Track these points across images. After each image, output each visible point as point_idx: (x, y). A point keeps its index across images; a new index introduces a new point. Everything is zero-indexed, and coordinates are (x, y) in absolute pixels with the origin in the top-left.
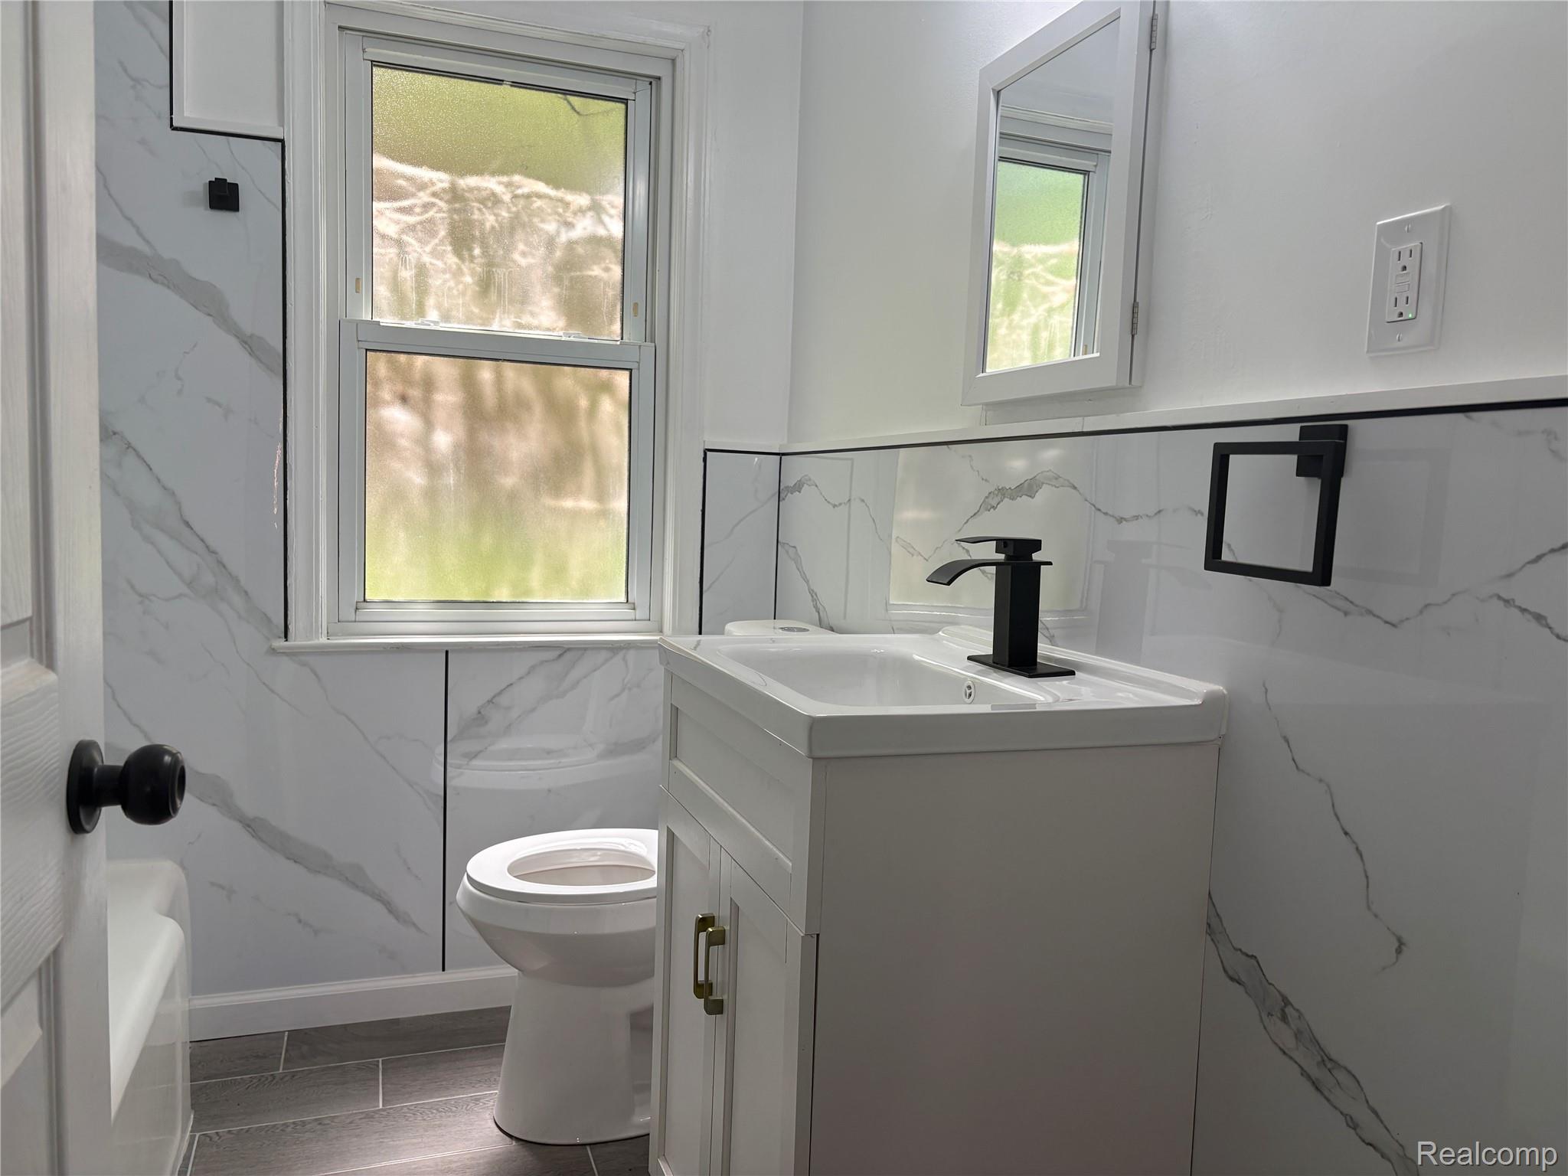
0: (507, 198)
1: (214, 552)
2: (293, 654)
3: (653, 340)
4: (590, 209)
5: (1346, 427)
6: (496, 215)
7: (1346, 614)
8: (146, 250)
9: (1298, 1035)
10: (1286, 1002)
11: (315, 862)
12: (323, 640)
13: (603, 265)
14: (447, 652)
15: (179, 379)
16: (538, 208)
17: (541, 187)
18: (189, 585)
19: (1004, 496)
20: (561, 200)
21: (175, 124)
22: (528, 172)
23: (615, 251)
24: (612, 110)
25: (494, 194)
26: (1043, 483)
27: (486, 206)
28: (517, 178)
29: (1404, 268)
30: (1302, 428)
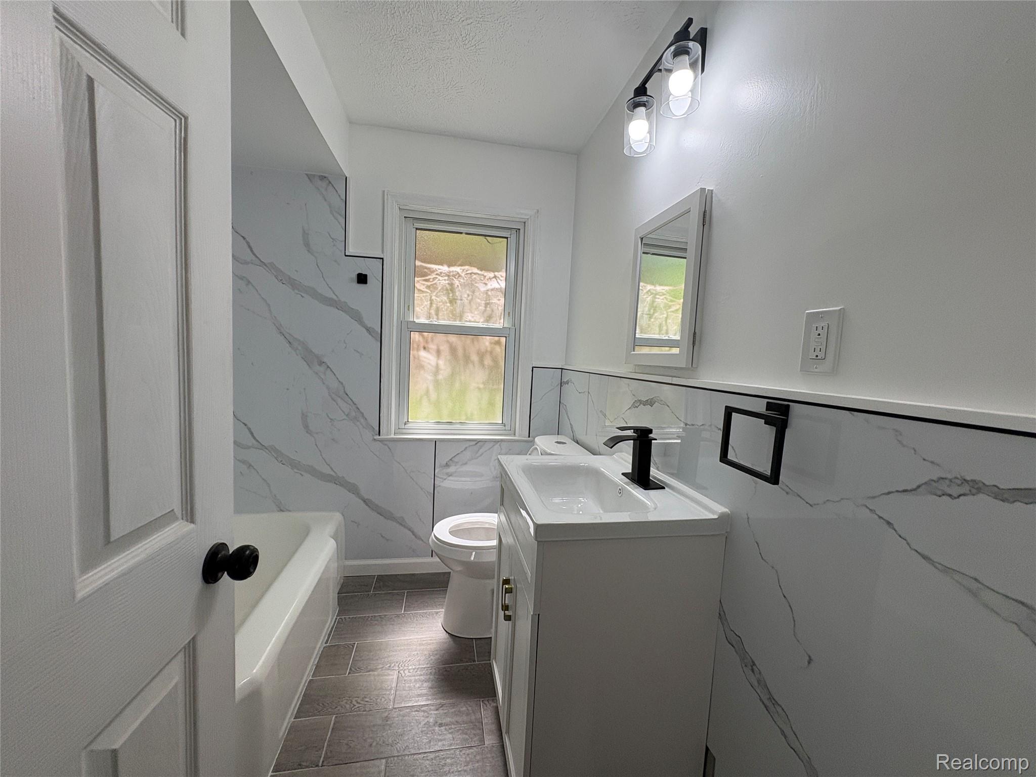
0: (463, 275)
1: (355, 404)
2: (381, 441)
3: (515, 326)
4: (494, 277)
5: (788, 406)
6: (459, 281)
7: (787, 493)
8: (335, 297)
9: (759, 681)
10: (754, 664)
11: (388, 516)
12: (392, 436)
13: (498, 298)
14: (436, 441)
15: (345, 343)
16: (475, 278)
17: (475, 270)
18: (347, 415)
19: (641, 403)
20: (483, 275)
21: (346, 254)
22: (471, 265)
23: (502, 293)
24: (502, 241)
25: (458, 273)
26: (656, 401)
27: (455, 278)
28: (467, 267)
29: (819, 335)
30: (768, 402)
